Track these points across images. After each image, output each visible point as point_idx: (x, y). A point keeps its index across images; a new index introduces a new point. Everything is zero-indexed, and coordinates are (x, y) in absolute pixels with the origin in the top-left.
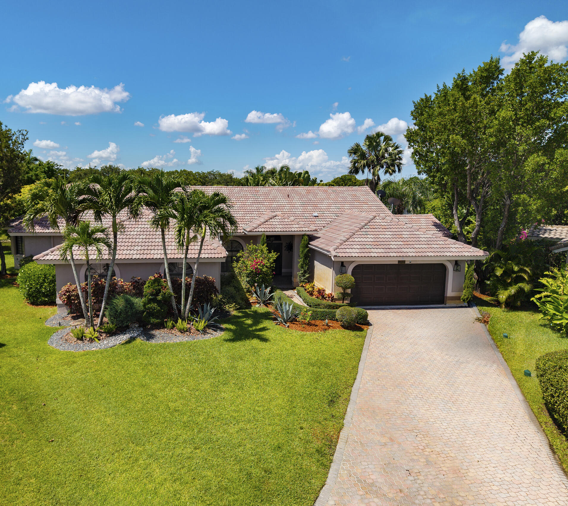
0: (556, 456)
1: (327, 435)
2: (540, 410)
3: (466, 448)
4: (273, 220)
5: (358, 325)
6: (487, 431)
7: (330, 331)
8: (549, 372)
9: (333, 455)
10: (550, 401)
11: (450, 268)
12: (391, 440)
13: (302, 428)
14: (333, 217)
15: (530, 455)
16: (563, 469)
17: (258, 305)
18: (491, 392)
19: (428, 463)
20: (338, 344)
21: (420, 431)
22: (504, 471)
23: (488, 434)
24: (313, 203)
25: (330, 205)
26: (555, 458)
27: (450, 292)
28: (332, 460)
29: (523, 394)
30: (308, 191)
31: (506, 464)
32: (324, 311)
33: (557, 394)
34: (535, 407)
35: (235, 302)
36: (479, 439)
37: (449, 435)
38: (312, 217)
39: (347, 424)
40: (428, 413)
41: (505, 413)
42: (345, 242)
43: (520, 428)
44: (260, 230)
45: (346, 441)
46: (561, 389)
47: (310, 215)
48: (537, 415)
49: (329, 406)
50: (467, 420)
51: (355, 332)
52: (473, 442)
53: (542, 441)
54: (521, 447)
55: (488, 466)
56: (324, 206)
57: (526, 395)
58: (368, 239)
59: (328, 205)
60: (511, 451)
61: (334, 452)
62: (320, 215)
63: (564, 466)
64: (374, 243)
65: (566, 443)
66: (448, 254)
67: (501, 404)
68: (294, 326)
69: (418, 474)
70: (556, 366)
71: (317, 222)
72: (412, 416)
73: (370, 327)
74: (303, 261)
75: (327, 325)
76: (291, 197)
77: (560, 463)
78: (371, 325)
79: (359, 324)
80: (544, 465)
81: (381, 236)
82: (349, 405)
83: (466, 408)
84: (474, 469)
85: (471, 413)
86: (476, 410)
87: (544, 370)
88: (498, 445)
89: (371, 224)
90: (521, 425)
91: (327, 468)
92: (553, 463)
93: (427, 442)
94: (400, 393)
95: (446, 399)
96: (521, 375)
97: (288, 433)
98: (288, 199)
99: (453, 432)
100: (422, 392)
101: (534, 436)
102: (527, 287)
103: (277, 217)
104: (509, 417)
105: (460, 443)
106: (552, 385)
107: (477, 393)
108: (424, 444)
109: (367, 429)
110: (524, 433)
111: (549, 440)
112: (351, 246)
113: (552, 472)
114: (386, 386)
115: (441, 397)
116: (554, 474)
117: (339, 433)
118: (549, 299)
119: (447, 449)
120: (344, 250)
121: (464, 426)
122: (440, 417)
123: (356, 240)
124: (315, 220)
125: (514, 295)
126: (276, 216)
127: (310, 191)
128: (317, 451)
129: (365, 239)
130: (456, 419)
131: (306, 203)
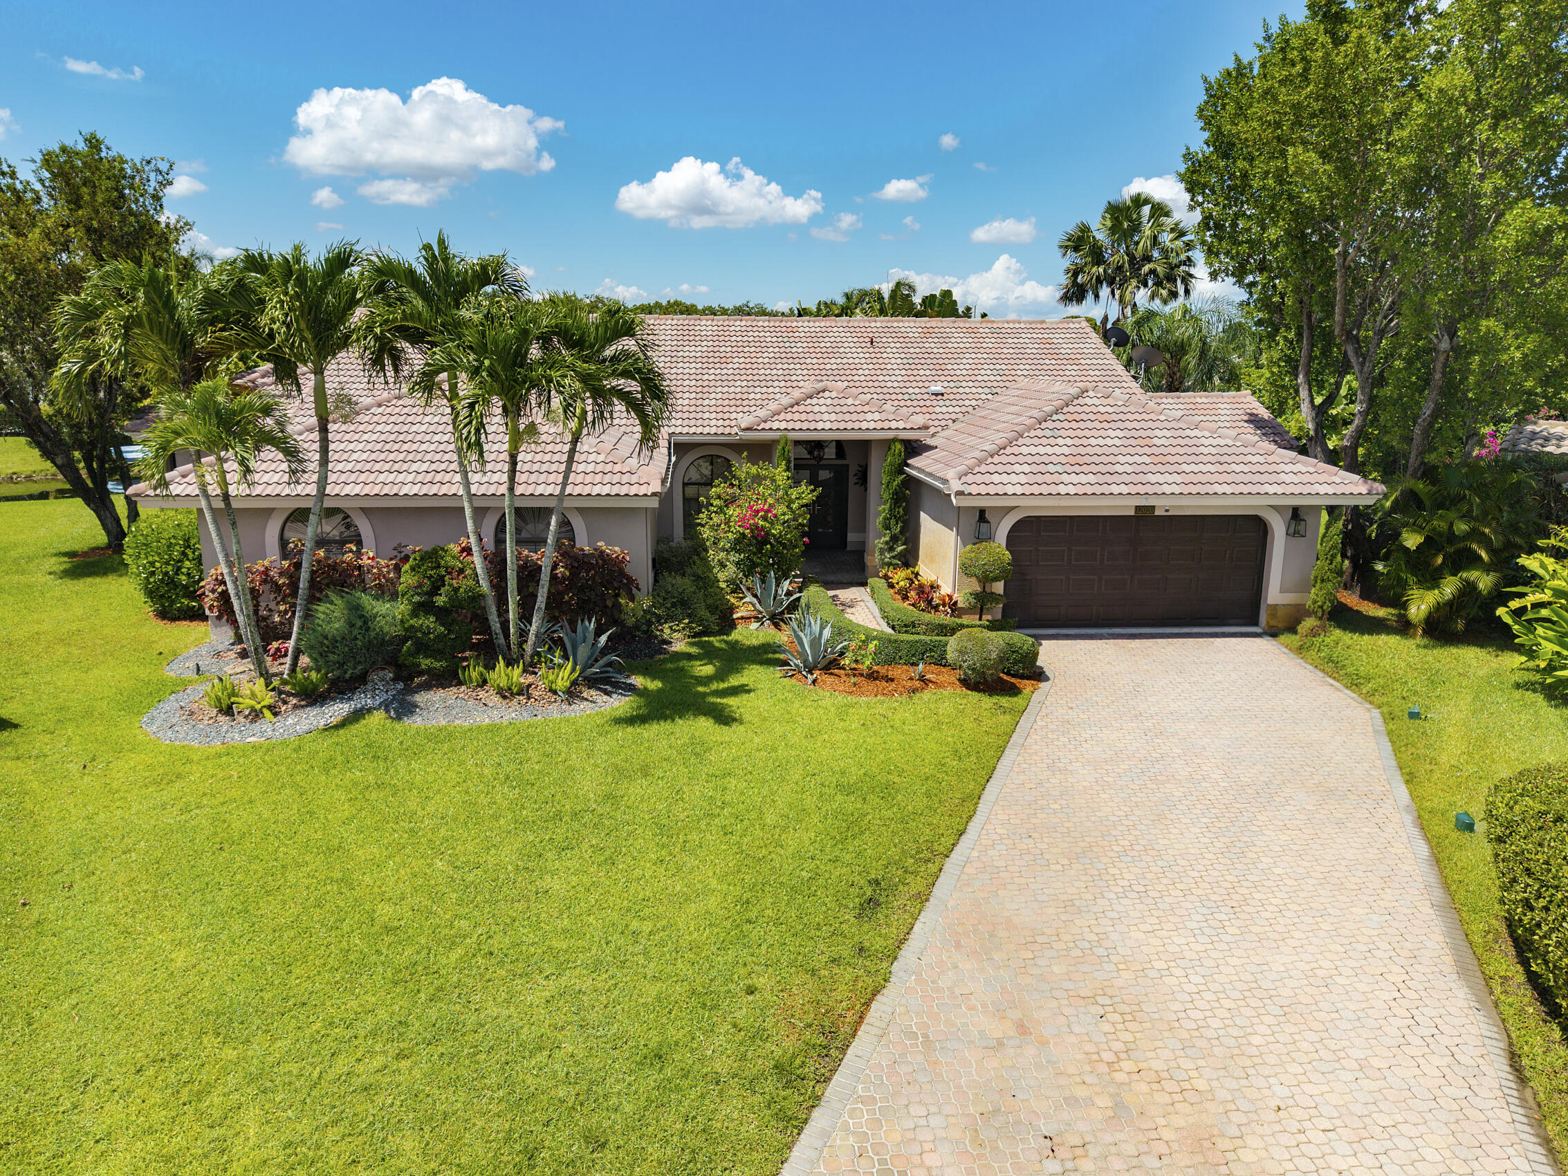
0: (1528, 1093)
1: (827, 1012)
2: (1491, 936)
3: (1248, 1063)
4: (814, 401)
5: (1005, 677)
6: (1320, 1004)
7: (926, 695)
8: (1523, 830)
9: (828, 1080)
10: (1520, 920)
11: (1278, 527)
12: (1022, 1029)
13: (751, 991)
14: (983, 396)
15: (1447, 1090)
16: (1546, 1142)
17: (754, 625)
18: (1352, 879)
19: (1119, 1112)
20: (940, 729)
21: (1115, 999)
22: (1355, 1145)
23: (1322, 1016)
24: (935, 361)
25: (980, 366)
26: (1522, 1099)
27: (1275, 593)
28: (818, 1098)
29: (1446, 886)
30: (925, 330)
31: (1367, 1120)
32: (920, 641)
33: (1542, 903)
34: (1478, 928)
35: (689, 616)
36: (1294, 1029)
37: (1200, 1015)
38: (926, 396)
39: (901, 974)
40: (1153, 941)
41: (1386, 946)
42: (992, 456)
43: (1423, 994)
44: (775, 425)
45: (880, 1032)
46: (1556, 887)
47: (923, 390)
48: (1479, 951)
49: (857, 917)
50: (1265, 967)
51: (995, 699)
52: (1272, 1039)
53: (1487, 1041)
54: (1421, 1061)
55: (1308, 1124)
56: (961, 369)
57: (1454, 887)
58: (1057, 450)
59: (974, 367)
60: (1387, 1073)
61: (834, 1071)
62: (949, 390)
63: (1552, 1129)
64: (1072, 460)
65: (1561, 1050)
66: (1271, 489)
67: (1374, 917)
68: (830, 679)
69: (1079, 1151)
70: (1546, 813)
71: (938, 409)
72: (1101, 951)
73: (1042, 685)
74: (890, 510)
75: (922, 678)
76: (880, 345)
77: (1539, 1116)
78: (1047, 679)
79: (1013, 676)
80: (1487, 1127)
81: (1093, 441)
82: (923, 914)
83: (1267, 929)
84: (1262, 1136)
85: (1281, 943)
86: (1297, 935)
87: (1509, 825)
88: (1350, 1052)
89: (1071, 409)
90: (1427, 985)
91: (794, 1124)
92: (1516, 1117)
93: (1129, 1037)
94: (1084, 878)
95: (1213, 897)
96: (1446, 828)
97: (704, 1006)
98: (871, 350)
99: (1217, 1005)
100: (1149, 876)
101: (1464, 1021)
102: (1485, 582)
103: (827, 394)
104: (1396, 959)
105: (1232, 1042)
106: (1529, 872)
107: (1308, 880)
108: (1118, 1046)
109: (957, 992)
110: (1434, 1013)
111: (1509, 1036)
112: (1008, 468)
113: (1511, 1151)
114: (1046, 856)
115: (1200, 892)
116: (1514, 1160)
117: (867, 1004)
118: (1544, 613)
119: (1187, 1064)
120: (987, 478)
121: (1254, 985)
122: (1188, 955)
123: (1024, 450)
124: (935, 403)
125: (1450, 603)
126: (824, 391)
127: (931, 330)
128: (776, 1067)
129: (1049, 450)
130: (1234, 961)
131: (917, 361)
